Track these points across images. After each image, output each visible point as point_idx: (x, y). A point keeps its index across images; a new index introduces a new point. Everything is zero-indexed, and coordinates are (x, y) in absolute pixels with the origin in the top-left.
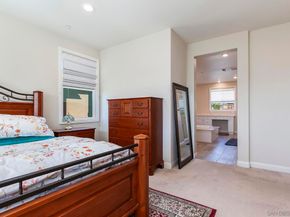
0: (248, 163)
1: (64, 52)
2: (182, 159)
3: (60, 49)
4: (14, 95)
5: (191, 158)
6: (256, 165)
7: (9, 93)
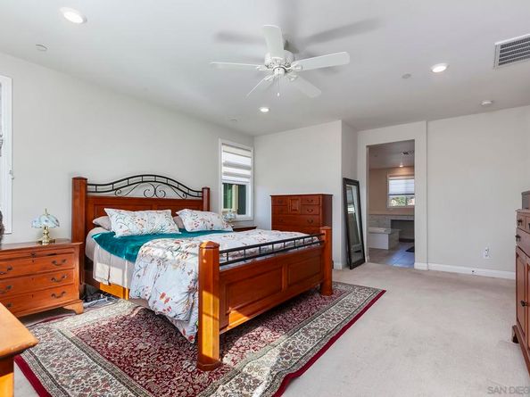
0: (426, 265)
1: (223, 144)
2: (353, 261)
3: (220, 141)
4: (191, 193)
5: (362, 261)
6: (434, 267)
7: (186, 191)
